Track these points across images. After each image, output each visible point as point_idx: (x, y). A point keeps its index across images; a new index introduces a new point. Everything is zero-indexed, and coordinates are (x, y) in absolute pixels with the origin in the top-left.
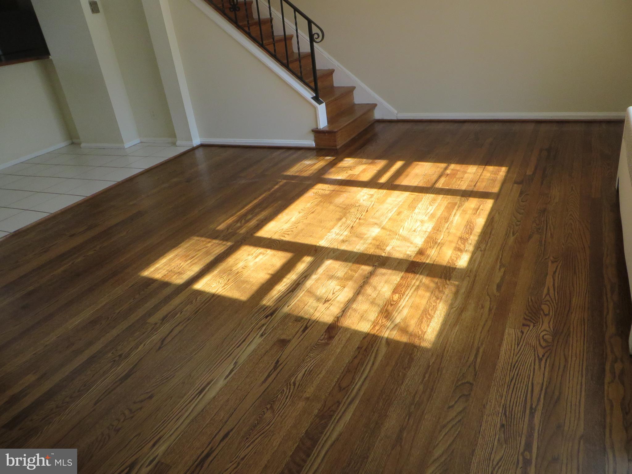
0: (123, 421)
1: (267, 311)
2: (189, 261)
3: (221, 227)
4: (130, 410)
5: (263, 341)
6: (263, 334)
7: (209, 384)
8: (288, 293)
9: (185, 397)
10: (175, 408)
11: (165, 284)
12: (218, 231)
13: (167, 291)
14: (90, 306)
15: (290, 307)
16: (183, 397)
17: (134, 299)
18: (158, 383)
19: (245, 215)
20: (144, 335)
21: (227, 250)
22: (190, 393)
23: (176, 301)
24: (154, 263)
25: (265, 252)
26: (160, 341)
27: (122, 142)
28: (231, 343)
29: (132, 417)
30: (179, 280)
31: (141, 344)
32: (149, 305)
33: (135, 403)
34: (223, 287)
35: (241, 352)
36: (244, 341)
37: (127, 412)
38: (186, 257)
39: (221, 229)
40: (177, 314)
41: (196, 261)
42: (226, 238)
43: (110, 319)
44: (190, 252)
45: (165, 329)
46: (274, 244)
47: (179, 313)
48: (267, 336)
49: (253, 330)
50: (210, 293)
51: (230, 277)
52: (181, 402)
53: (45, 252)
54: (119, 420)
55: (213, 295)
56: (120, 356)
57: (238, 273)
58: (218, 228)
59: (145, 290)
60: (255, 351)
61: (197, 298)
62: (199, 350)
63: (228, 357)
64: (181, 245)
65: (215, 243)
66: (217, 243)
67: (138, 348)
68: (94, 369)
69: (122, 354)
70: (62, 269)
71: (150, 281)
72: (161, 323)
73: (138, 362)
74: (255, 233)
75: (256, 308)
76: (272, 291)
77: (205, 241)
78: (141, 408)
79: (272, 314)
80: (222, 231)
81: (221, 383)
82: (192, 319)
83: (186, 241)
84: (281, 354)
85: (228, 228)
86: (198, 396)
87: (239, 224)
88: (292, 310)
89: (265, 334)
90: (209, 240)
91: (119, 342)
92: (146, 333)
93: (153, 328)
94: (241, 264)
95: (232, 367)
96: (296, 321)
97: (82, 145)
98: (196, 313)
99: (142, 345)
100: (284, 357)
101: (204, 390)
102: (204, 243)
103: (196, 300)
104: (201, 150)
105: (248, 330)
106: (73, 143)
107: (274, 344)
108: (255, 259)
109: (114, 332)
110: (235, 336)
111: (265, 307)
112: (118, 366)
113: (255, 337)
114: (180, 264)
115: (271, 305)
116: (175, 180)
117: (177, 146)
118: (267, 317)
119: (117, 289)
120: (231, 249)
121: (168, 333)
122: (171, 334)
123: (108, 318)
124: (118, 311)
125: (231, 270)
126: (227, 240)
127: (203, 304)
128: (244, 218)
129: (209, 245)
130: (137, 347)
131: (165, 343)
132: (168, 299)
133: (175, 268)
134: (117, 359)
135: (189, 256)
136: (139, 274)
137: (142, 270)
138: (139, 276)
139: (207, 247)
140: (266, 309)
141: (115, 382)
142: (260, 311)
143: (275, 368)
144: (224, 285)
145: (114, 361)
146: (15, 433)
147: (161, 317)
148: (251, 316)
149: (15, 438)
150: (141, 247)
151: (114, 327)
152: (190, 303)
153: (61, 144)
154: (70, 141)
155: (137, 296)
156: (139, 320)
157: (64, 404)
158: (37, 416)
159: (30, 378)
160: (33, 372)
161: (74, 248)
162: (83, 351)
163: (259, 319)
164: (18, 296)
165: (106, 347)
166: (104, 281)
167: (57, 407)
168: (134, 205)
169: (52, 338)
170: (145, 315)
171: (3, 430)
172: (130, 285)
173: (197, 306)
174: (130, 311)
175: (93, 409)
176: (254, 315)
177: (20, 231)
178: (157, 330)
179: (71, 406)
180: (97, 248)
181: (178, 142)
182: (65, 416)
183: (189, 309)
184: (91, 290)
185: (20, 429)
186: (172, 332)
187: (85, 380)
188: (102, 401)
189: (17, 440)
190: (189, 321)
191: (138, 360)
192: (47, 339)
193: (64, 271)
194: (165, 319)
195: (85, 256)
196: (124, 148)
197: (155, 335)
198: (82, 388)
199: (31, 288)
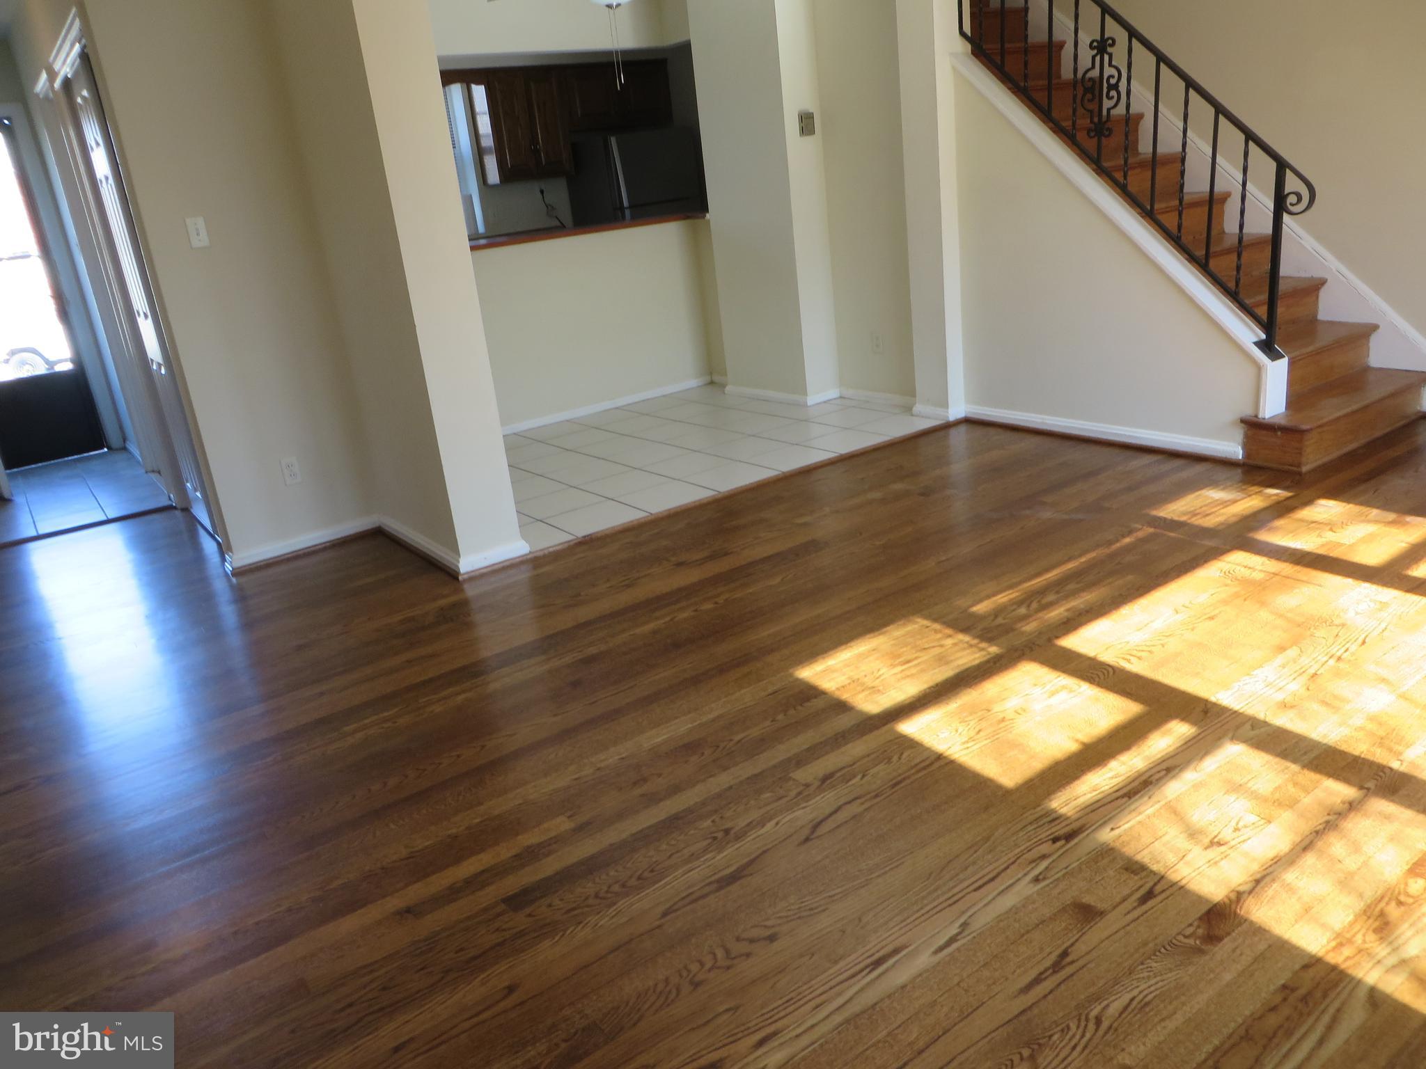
0: (710, 970)
1: (1058, 827)
2: (900, 668)
3: (981, 608)
4: (727, 951)
5: (1038, 893)
6: (1041, 877)
7: (896, 951)
8: (1117, 799)
9: (842, 964)
10: (818, 979)
11: (841, 707)
12: (973, 615)
13: (843, 722)
14: (689, 712)
15: (1116, 832)
16: (836, 962)
17: (772, 721)
18: (790, 913)
19: (1042, 591)
20: (780, 802)
21: (988, 661)
22: (853, 957)
23: (857, 749)
24: (825, 655)
25: (1075, 687)
26: (810, 826)
27: (804, 392)
28: (961, 876)
29: (728, 968)
30: (872, 705)
31: (771, 819)
33: (738, 939)
34: (964, 743)
35: (981, 905)
36: (993, 879)
37: (720, 954)
38: (894, 657)
39: (981, 612)
40: (855, 776)
41: (914, 671)
42: (987, 635)
43: (720, 749)
44: (905, 649)
45: (824, 802)
46: (1100, 674)
47: (859, 777)
48: (1048, 885)
49: (1018, 861)
50: (933, 751)
51: (984, 724)
52: (831, 971)
53: (628, 586)
54: (702, 964)
55: (939, 757)
56: (727, 832)
57: (1003, 720)
58: (975, 609)
59: (799, 708)
60: (1014, 911)
61: (902, 754)
62: (887, 869)
63: (950, 905)
64: (888, 628)
65: (961, 641)
66: (967, 643)
67: (763, 826)
68: (672, 842)
69: (732, 828)
70: (652, 626)
71: (810, 692)
72: (819, 787)
73: (761, 854)
74: (1057, 637)
75: (1032, 811)
76: (1077, 782)
77: (940, 631)
78: (748, 955)
79: (1069, 837)
80: (979, 618)
81: (924, 960)
82: (884, 796)
83: (900, 623)
84: (1077, 940)
85: (997, 612)
86: (868, 970)
87: (1023, 611)
88: (1120, 841)
89: (1044, 879)
90: (949, 631)
91: (730, 803)
92: (785, 800)
93: (800, 793)
94: (1012, 703)
95: (954, 930)
96: (1126, 869)
97: (729, 389)
98: (895, 785)
99: (773, 822)
100: (1081, 948)
101: (883, 963)
102: (939, 636)
103: (900, 758)
104: (963, 430)
105: (1006, 858)
106: (711, 383)
107: (1063, 910)
108: (1049, 697)
109: (723, 780)
110: (974, 863)
111: (1054, 816)
112: (719, 853)
113: (1019, 879)
114: (879, 670)
115: (1069, 814)
116: (898, 486)
117: (913, 415)
118: (1055, 840)
119: (743, 691)
120: (995, 663)
121: (827, 812)
122: (834, 816)
123: (717, 747)
124: (737, 738)
125: (989, 711)
126: (990, 640)
127: (913, 771)
128: (1037, 599)
129: (949, 642)
130: (762, 823)
131: (819, 832)
132: (841, 739)
133: (866, 676)
134: (720, 835)
135: (899, 656)
136: (791, 671)
137: (798, 665)
138: (791, 675)
139: (942, 646)
140: (1058, 821)
141: (707, 881)
142: (1040, 823)
143: (1057, 967)
144: (966, 739)
145: (715, 838)
146: (520, 920)
147: (821, 774)
148: (1019, 826)
149: (518, 930)
150: (804, 615)
151: (725, 769)
152: (886, 761)
153: (691, 382)
154: (707, 379)
155: (780, 717)
156: (775, 767)
157: (609, 895)
158: (562, 900)
159: (562, 824)
160: (569, 813)
161: (680, 590)
162: (661, 800)
163: (1035, 840)
164: (568, 659)
165: (704, 804)
166: (722, 670)
167: (597, 896)
168: (805, 524)
169: (611, 757)
170: (789, 760)
171: (503, 907)
172: (770, 691)
173: (900, 771)
174: (762, 744)
175: (658, 923)
176: (1025, 826)
177: (593, 536)
178: (808, 798)
179: (621, 902)
180: (721, 600)
181: (917, 405)
182: (607, 919)
183: (882, 772)
184: (695, 681)
185: (530, 915)
186: (839, 813)
187: (654, 860)
188: (678, 913)
189: (522, 934)
190: (878, 799)
191: (760, 851)
192: (602, 757)
193: (655, 632)
194: (829, 781)
195: (696, 611)
196: (805, 405)
197: (803, 808)
198: (646, 874)
199: (593, 650)
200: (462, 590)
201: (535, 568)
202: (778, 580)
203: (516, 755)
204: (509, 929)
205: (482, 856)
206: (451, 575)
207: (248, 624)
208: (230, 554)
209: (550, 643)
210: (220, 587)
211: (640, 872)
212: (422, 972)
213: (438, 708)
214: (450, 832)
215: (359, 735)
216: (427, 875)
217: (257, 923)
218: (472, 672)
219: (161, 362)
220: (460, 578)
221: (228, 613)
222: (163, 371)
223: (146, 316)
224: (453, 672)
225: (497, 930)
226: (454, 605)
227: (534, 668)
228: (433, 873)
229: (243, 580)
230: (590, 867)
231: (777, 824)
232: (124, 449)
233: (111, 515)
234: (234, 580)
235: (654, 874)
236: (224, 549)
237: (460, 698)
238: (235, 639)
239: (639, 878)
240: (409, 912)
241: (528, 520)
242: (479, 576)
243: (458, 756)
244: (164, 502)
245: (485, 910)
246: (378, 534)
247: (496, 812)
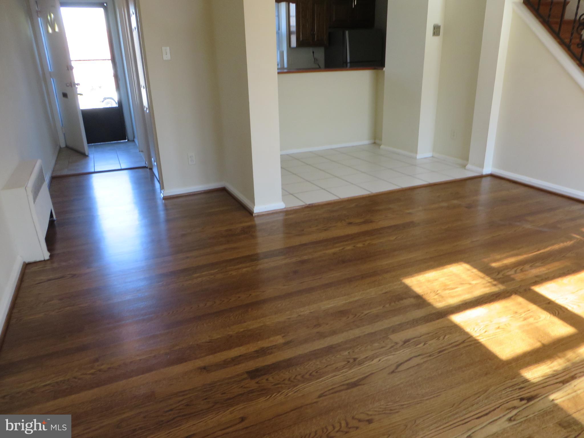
0: (337, 431)
1: (524, 393)
2: (448, 291)
4: (347, 423)
5: (510, 428)
6: (513, 419)
8: (557, 382)
14: (345, 295)
17: (383, 307)
18: (380, 410)
20: (382, 350)
23: (423, 329)
26: (395, 365)
27: (416, 152)
28: (470, 409)
29: (347, 432)
31: (377, 357)
32: (396, 320)
33: (353, 418)
36: (487, 415)
37: (343, 424)
38: (445, 285)
40: (420, 344)
41: (454, 293)
43: (357, 316)
44: (451, 281)
45: (403, 354)
47: (423, 344)
48: (516, 424)
49: (501, 407)
51: (488, 327)
53: (325, 230)
54: (334, 428)
56: (355, 359)
57: (498, 327)
59: (397, 302)
60: (496, 435)
61: (445, 336)
62: (432, 397)
63: (462, 424)
67: (373, 360)
68: (329, 360)
69: (357, 359)
70: (333, 250)
71: (409, 293)
72: (402, 345)
73: (369, 375)
75: (510, 381)
78: (357, 428)
79: (529, 399)
82: (434, 357)
89: (515, 420)
91: (358, 345)
92: (384, 349)
93: (392, 347)
94: (503, 320)
96: (560, 424)
97: (382, 147)
98: (440, 352)
99: (378, 359)
103: (444, 338)
104: (489, 179)
105: (494, 404)
106: (375, 143)
109: (357, 332)
110: (477, 403)
111: (522, 386)
112: (350, 369)
113: (501, 418)
114: (437, 290)
116: (455, 202)
117: (466, 170)
118: (522, 399)
119: (371, 289)
121: (405, 359)
122: (408, 362)
123: (356, 315)
124: (366, 312)
125: (492, 322)
127: (450, 346)
128: (521, 267)
130: (372, 358)
131: (400, 369)
132: (415, 322)
134: (351, 361)
140: (524, 389)
141: (342, 384)
142: (515, 388)
144: (479, 335)
145: (349, 362)
146: (252, 384)
147: (404, 339)
148: (503, 387)
149: (251, 389)
150: (404, 257)
151: (358, 327)
152: (437, 338)
153: (365, 141)
154: (372, 141)
155: (387, 306)
156: (381, 330)
157: (295, 381)
158: (273, 378)
159: (279, 340)
160: (283, 335)
161: (348, 236)
162: (326, 337)
163: (510, 397)
164: (294, 260)
165: (346, 342)
166: (363, 277)
167: (289, 379)
168: (410, 213)
169: (306, 311)
170: (389, 328)
171: (246, 376)
172: (384, 291)
173: (443, 345)
174: (377, 317)
175: (315, 400)
176: (506, 388)
177: (313, 204)
178: (397, 350)
179: (300, 385)
180: (368, 242)
181: (468, 165)
182: (292, 392)
183: (434, 344)
184: (349, 280)
185: (257, 383)
186: (410, 361)
187: (319, 366)
188: (326, 397)
189: (252, 392)
190: (431, 358)
191: (369, 373)
192: (302, 309)
193: (334, 254)
194: (407, 343)
195: (354, 246)
196: (416, 158)
197: (394, 355)
198: (314, 373)
199: (306, 257)
200: (254, 221)
201: (286, 215)
202: (393, 238)
203: (264, 301)
204: (247, 388)
205: (241, 348)
206: (250, 213)
207: (168, 220)
208: (163, 190)
209: (287, 252)
210: (159, 203)
211: (311, 372)
212: (205, 401)
213: (234, 273)
214: (229, 333)
215: (200, 279)
216: (215, 353)
218: (251, 258)
219: (147, 107)
220: (254, 215)
222: (148, 111)
223: (144, 88)
225: (242, 387)
226: (249, 227)
228: (219, 352)
229: (166, 202)
230: (288, 364)
231: (380, 360)
232: (134, 141)
233: (123, 167)
234: (163, 201)
235: (317, 375)
236: (162, 187)
237: (244, 270)
239: (310, 375)
240: (205, 369)
241: (286, 193)
242: (261, 215)
243: (239, 297)
244: (143, 164)
245: (238, 375)
246: (223, 190)
247: (251, 328)
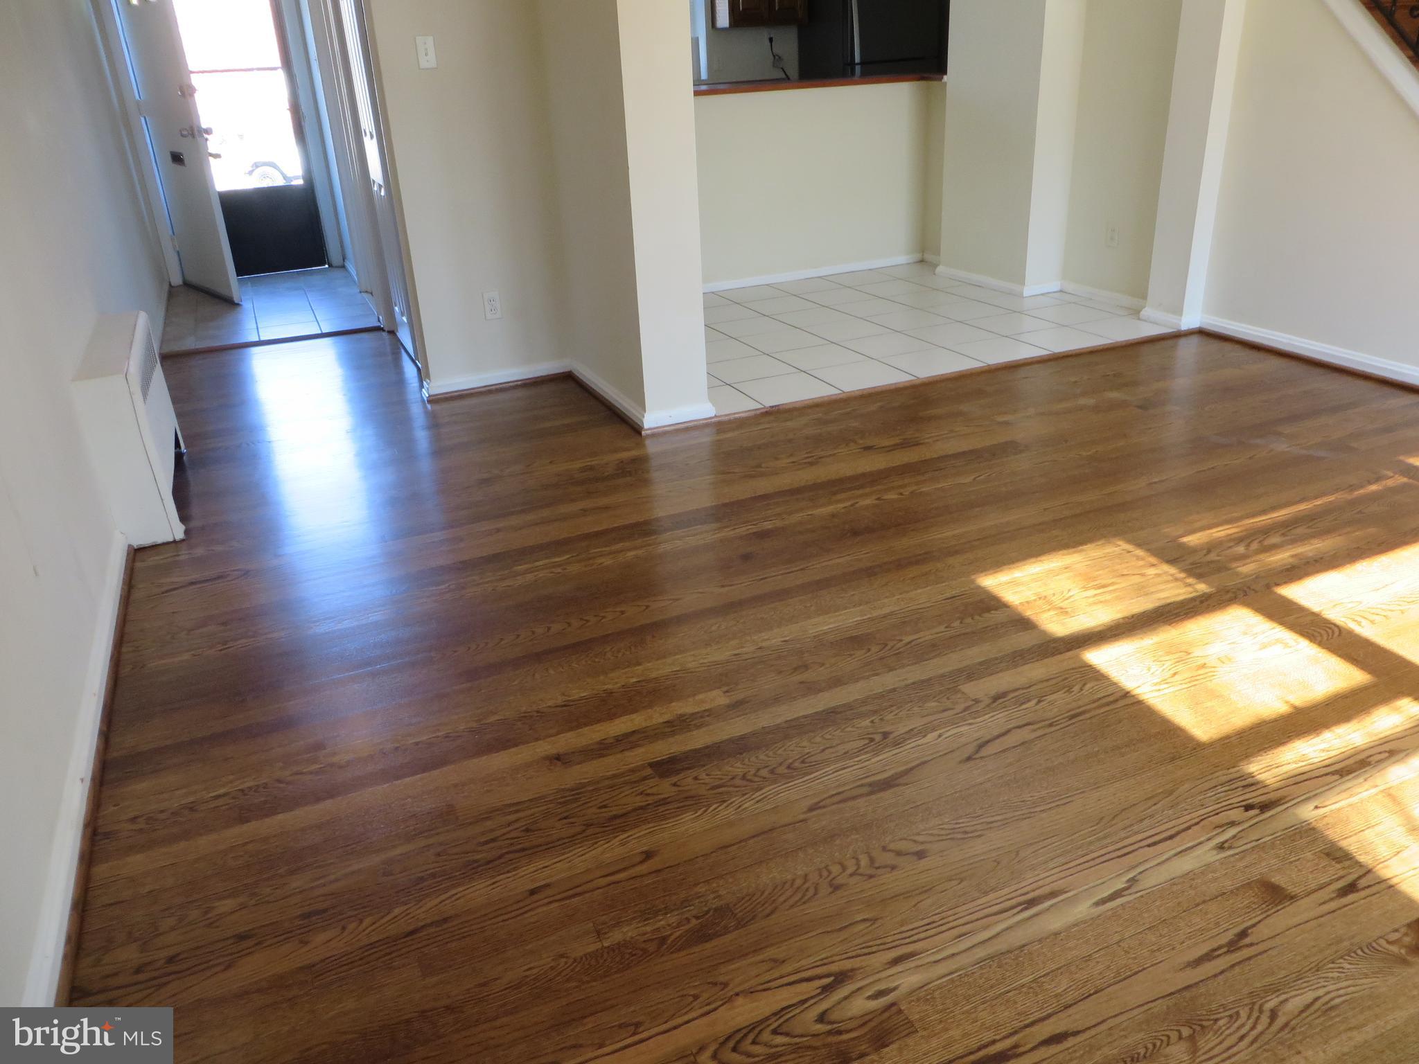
0: (851, 875)
1: (1254, 794)
2: (1093, 592)
3: (1192, 540)
4: (872, 860)
5: (1222, 862)
6: (1226, 845)
7: (1053, 894)
8: (1327, 774)
9: (992, 896)
10: (964, 907)
11: (1023, 624)
12: (1183, 546)
13: (1023, 640)
14: (860, 605)
15: (1321, 811)
16: (986, 893)
17: (946, 627)
18: (943, 832)
19: (1266, 531)
20: (945, 714)
21: (1193, 599)
22: (1006, 891)
23: (1036, 671)
24: (1011, 566)
25: (1292, 643)
26: (975, 744)
27: (1024, 281)
28: (1135, 828)
29: (871, 877)
30: (1058, 627)
31: (934, 730)
32: (975, 654)
33: (884, 849)
34: (1156, 684)
35: (1155, 862)
36: (1171, 837)
37: (864, 861)
38: (1088, 580)
39: (1192, 544)
40: (1029, 701)
41: (1108, 597)
42: (1197, 570)
43: (887, 648)
44: (1100, 572)
45: (994, 721)
46: (1322, 632)
47: (1034, 702)
48: (1233, 855)
49: (1202, 824)
50: (1119, 687)
51: (1180, 667)
52: (980, 902)
53: (811, 464)
54: (844, 868)
55: (1126, 694)
56: (885, 735)
57: (1204, 666)
58: (1185, 540)
59: (977, 617)
60: (1189, 876)
61: (1084, 685)
62: (1054, 805)
63: (1119, 857)
64: (1085, 547)
65: (1166, 573)
66: (1172, 575)
67: (924, 736)
68: (828, 736)
69: (891, 733)
70: (831, 509)
71: (991, 603)
72: (988, 706)
73: (918, 766)
74: (1277, 585)
75: (1225, 772)
76: (1282, 749)
77: (1143, 559)
78: (893, 868)
79: (1264, 807)
80: (1193, 551)
81: (1083, 910)
82: (1058, 727)
83: (1100, 543)
84: (1260, 922)
85: (1210, 547)
86: (1020, 908)
87: (1241, 549)
88: (1324, 822)
89: (1230, 848)
90: (1153, 560)
91: (892, 706)
92: (952, 712)
93: (968, 708)
94: (1215, 650)
95: (1120, 884)
96: (1328, 855)
97: (940, 269)
98: (1073, 717)
99: (936, 734)
100: (1263, 931)
101: (1038, 904)
102: (1141, 563)
103: (1081, 690)
104: (1195, 340)
105: (1188, 817)
106: (922, 261)
107: (1248, 885)
108: (1261, 649)
109: (889, 680)
110: (1151, 816)
111: (1250, 781)
112: (876, 755)
113: (1200, 843)
114: (1069, 590)
115: (1268, 782)
116: (1114, 395)
117: (1139, 319)
118: (1248, 808)
119: (919, 591)
120: (1202, 602)
121: (996, 733)
122: (1001, 739)
123: (886, 645)
124: (907, 639)
125: (1189, 654)
126: (1200, 577)
127: (1095, 705)
128: (1259, 539)
129: (1152, 571)
130: (923, 732)
131: (984, 752)
132: (1019, 658)
133: (1054, 594)
134: (878, 738)
135: (1094, 579)
136: (973, 577)
137: (982, 572)
138: (973, 582)
139: (1143, 575)
140: (1254, 788)
141: (859, 783)
142: (1234, 786)
143: (1233, 946)
144: (1159, 680)
145: (872, 740)
146: (665, 788)
147: (993, 693)
148: (1207, 785)
149: (662, 796)
150: (993, 519)
151: (891, 669)
152: (1066, 689)
153: (899, 257)
154: (918, 256)
155: (956, 624)
156: (943, 676)
157: (756, 779)
158: (707, 775)
159: (717, 698)
160: (725, 689)
161: (864, 475)
162: (820, 691)
163: (1224, 804)
164: (743, 530)
165: (864, 702)
166: (900, 565)
167: (744, 777)
168: (1007, 423)
169: (774, 638)
170: (960, 671)
171: (649, 771)
172: (948, 595)
173: (1080, 703)
174: (934, 649)
175: (802, 817)
176: (1216, 786)
177: (781, 407)
178: (977, 714)
179: (767, 789)
180: (907, 492)
181: (1147, 308)
182: (752, 802)
183: (1060, 701)
184: (870, 573)
185: (675, 785)
186: (1006, 737)
187: (807, 751)
188: (824, 810)
189: (665, 802)
190: (1053, 729)
191: (917, 762)
192: (765, 635)
193: (833, 516)
194: (1001, 701)
195: (878, 499)
196: (1021, 295)
197: (970, 724)
198: (797, 764)
199: (768, 525)
200: (644, 446)
201: (719, 432)
202: (968, 479)
203: (680, 620)
204: (653, 794)
205: (634, 716)
206: (635, 429)
207: (438, 452)
208: (429, 381)
209: (726, 512)
210: (416, 411)
211: (790, 761)
212: (565, 821)
213: (607, 561)
214: (606, 687)
215: (530, 577)
216: (578, 727)
217: (417, 744)
218: (643, 530)
219: (381, 183)
220: (643, 433)
221: (422, 437)
222: (383, 193)
223: (372, 137)
224: (625, 527)
225: (641, 793)
226: (634, 460)
227: (705, 535)
228: (586, 725)
229: (437, 407)
230: (740, 746)
231: (940, 736)
232: (343, 267)
233: (326, 330)
234: (429, 406)
235: (806, 765)
236: (423, 375)
237: (631, 554)
238: (426, 465)
239: (789, 767)
240: (558, 759)
241: (718, 382)
242: (661, 434)
243: (623, 612)
244: (372, 323)
245: (633, 771)
246: (568, 378)
247: (654, 675)
